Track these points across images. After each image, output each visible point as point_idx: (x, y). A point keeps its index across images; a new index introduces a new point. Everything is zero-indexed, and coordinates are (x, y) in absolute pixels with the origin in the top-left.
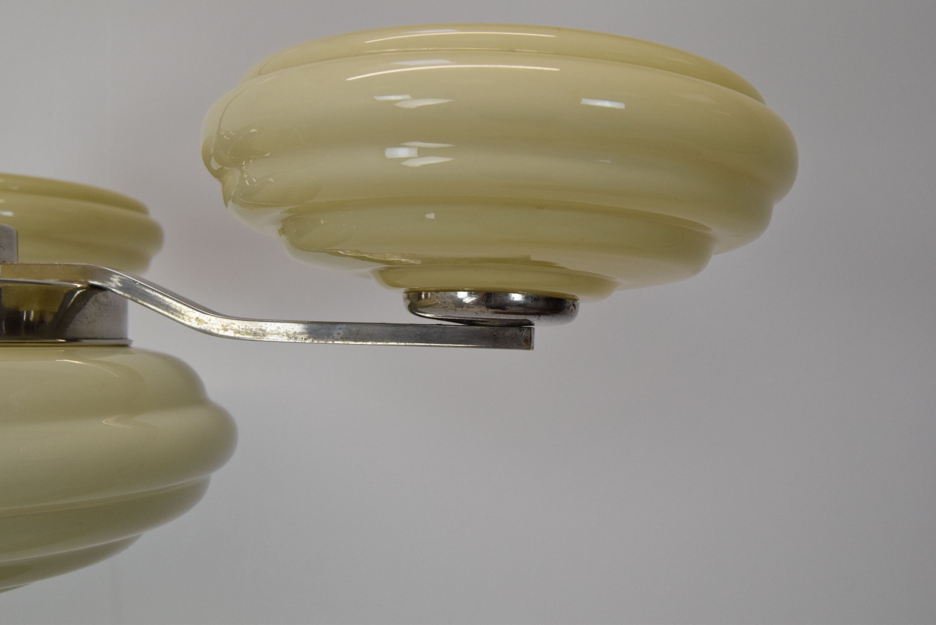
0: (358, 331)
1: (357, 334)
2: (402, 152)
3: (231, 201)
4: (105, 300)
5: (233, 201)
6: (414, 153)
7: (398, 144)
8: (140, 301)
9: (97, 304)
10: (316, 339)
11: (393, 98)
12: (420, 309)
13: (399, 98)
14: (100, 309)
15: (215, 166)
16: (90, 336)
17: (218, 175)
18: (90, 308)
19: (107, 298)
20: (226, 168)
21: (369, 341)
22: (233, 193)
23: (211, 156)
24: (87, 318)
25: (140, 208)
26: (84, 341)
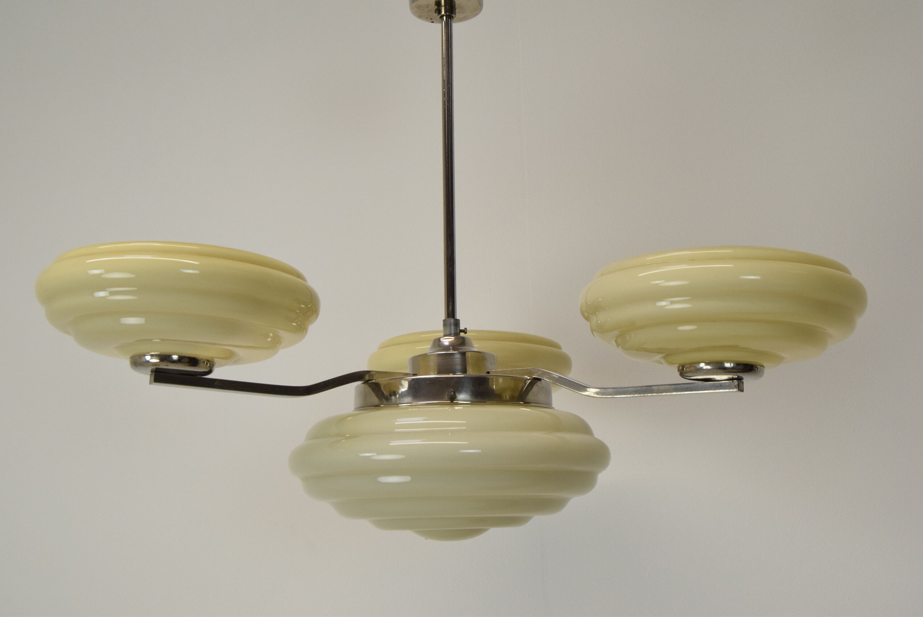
0: (658, 389)
1: (658, 390)
2: (663, 303)
3: (594, 331)
4: (541, 386)
5: (595, 331)
6: (669, 303)
7: (662, 300)
8: (557, 384)
9: (537, 387)
10: (639, 394)
11: (657, 282)
12: (686, 375)
13: (660, 282)
14: (539, 389)
15: (586, 314)
16: (534, 402)
17: (587, 319)
18: (535, 388)
19: (542, 385)
20: (590, 315)
21: (663, 393)
22: (594, 328)
23: (584, 312)
24: (533, 393)
25: (557, 346)
26: (532, 404)
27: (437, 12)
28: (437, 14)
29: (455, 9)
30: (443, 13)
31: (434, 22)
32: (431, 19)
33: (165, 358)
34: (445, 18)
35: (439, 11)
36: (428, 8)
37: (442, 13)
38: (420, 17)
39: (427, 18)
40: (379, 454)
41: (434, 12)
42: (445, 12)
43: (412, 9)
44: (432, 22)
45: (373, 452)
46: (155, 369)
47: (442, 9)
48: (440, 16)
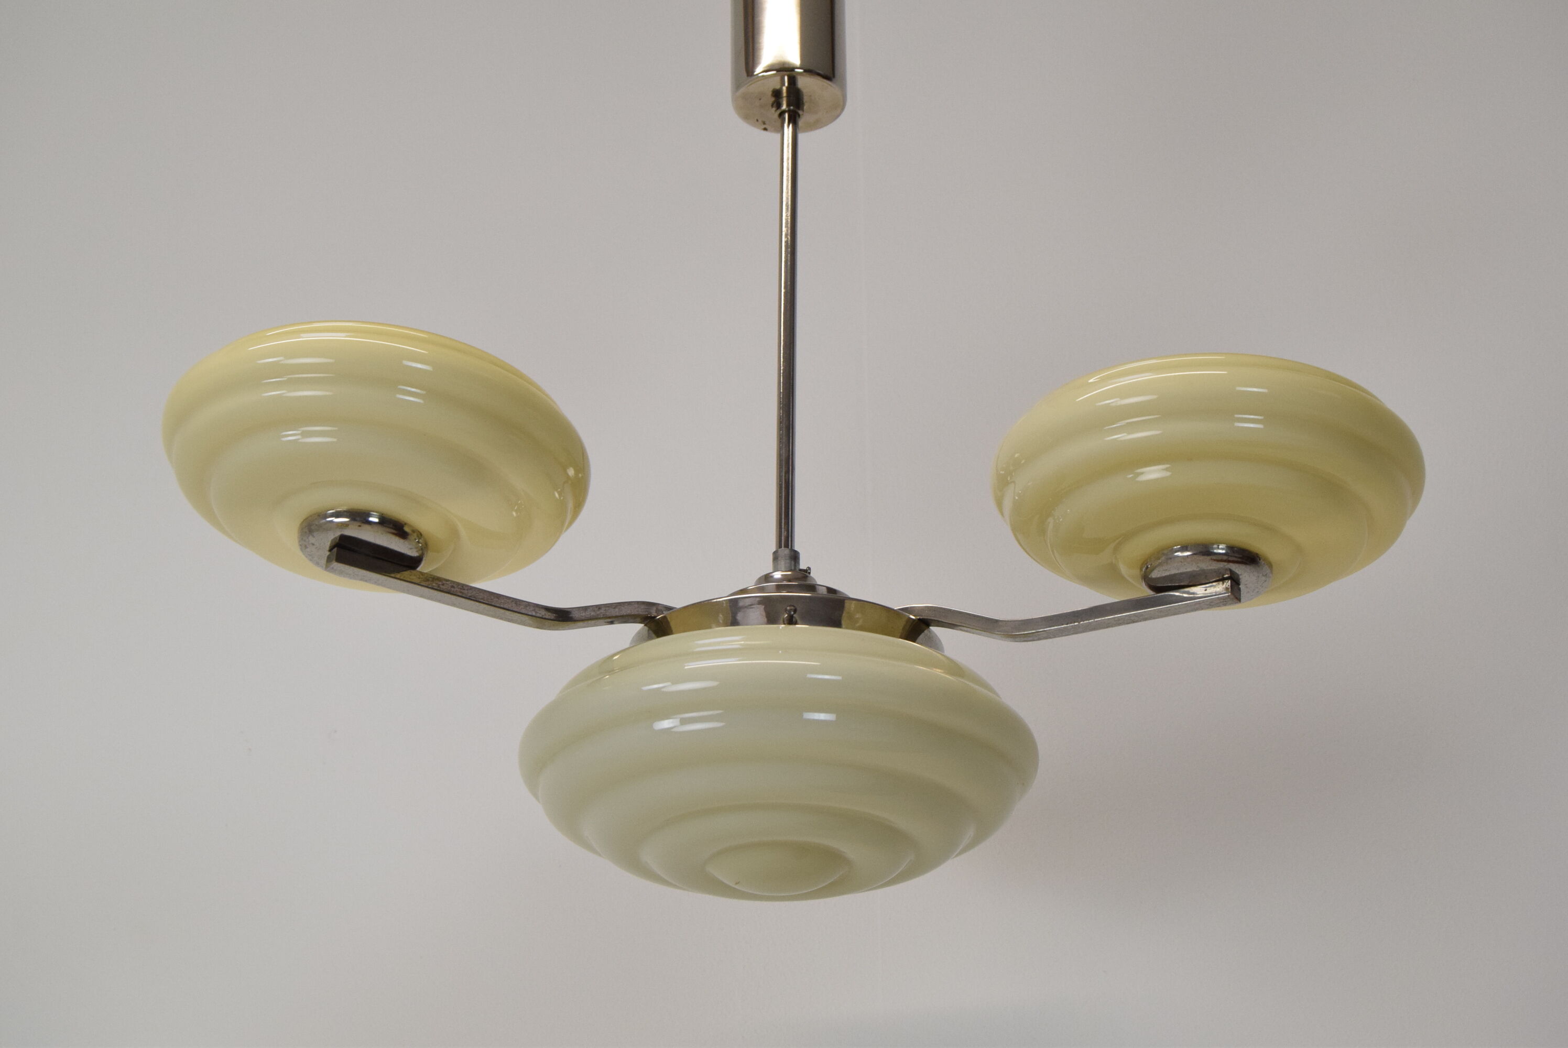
27: (775, 105)
28: (774, 109)
29: (803, 104)
30: (784, 107)
31: (769, 129)
32: (764, 123)
33: (359, 516)
34: (787, 116)
35: (779, 105)
36: (762, 100)
37: (782, 107)
38: (746, 117)
39: (757, 120)
40: (675, 682)
41: (770, 105)
42: (788, 105)
43: (735, 99)
44: (765, 129)
45: (666, 682)
46: (338, 538)
47: (783, 101)
48: (779, 112)
